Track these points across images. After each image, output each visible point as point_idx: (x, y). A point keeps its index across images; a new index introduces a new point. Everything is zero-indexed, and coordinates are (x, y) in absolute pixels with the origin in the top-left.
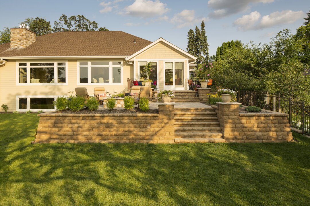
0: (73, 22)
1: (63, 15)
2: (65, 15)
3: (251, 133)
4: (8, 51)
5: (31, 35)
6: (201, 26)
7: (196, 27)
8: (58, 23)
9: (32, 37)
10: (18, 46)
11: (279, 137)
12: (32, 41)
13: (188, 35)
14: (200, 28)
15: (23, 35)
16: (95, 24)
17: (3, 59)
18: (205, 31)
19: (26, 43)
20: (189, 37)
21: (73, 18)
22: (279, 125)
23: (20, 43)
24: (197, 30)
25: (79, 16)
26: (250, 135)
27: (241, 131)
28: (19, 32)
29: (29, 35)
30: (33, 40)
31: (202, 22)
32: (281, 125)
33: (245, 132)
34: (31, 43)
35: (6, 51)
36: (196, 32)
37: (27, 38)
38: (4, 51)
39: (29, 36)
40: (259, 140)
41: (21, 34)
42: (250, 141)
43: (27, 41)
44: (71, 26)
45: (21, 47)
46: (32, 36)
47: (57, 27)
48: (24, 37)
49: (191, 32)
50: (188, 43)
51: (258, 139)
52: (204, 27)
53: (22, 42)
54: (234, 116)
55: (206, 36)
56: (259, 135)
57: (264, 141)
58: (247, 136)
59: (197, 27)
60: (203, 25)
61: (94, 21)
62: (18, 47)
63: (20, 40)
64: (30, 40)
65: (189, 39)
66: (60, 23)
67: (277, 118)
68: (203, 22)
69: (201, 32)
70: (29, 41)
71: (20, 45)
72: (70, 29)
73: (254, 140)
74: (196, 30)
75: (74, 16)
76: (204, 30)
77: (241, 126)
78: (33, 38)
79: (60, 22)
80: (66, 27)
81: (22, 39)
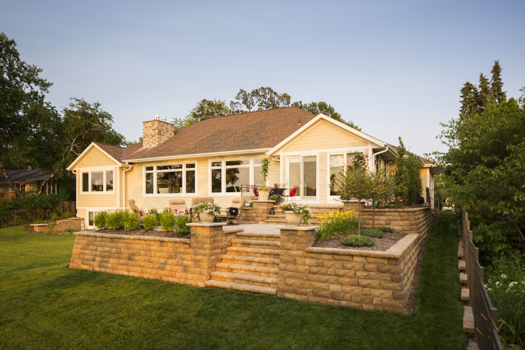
0: (255, 99)
1: (241, 90)
2: (244, 90)
3: (322, 284)
4: (137, 153)
5: (167, 128)
6: (492, 72)
7: (481, 76)
8: (235, 104)
9: (168, 131)
10: (150, 144)
11: (374, 300)
12: (169, 136)
13: (462, 95)
14: (489, 77)
15: (155, 130)
16: (287, 97)
17: (129, 163)
18: (501, 81)
19: (158, 140)
20: (462, 99)
21: (255, 93)
22: (379, 275)
23: (152, 140)
24: (483, 80)
25: (262, 88)
26: (320, 288)
27: (305, 278)
28: (151, 125)
29: (163, 128)
30: (171, 135)
31: (494, 64)
32: (382, 276)
33: (312, 282)
34: (166, 139)
35: (135, 152)
36: (480, 87)
37: (160, 132)
38: (131, 153)
39: (163, 130)
40: (335, 299)
41: (153, 128)
42: (318, 299)
43: (160, 136)
44: (251, 106)
45: (153, 146)
46: (169, 129)
47: (233, 109)
48: (157, 131)
49: (467, 88)
50: (461, 111)
51: (333, 298)
52: (500, 74)
53: (154, 138)
54: (296, 250)
55: (502, 91)
56: (335, 291)
57: (344, 303)
58: (315, 290)
59: (484, 76)
60: (496, 70)
61: (285, 93)
62: (150, 146)
63: (153, 137)
64: (166, 134)
65: (462, 102)
66: (237, 103)
67: (377, 260)
68: (497, 63)
69: (490, 86)
70: (164, 136)
71: (152, 142)
72: (251, 110)
73: (326, 299)
74: (482, 83)
75: (257, 90)
76: (500, 79)
77: (306, 270)
78: (170, 131)
79: (238, 101)
80: (244, 108)
81: (154, 134)
